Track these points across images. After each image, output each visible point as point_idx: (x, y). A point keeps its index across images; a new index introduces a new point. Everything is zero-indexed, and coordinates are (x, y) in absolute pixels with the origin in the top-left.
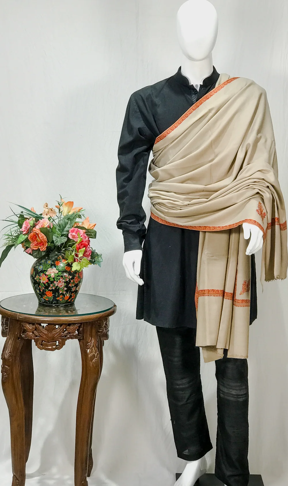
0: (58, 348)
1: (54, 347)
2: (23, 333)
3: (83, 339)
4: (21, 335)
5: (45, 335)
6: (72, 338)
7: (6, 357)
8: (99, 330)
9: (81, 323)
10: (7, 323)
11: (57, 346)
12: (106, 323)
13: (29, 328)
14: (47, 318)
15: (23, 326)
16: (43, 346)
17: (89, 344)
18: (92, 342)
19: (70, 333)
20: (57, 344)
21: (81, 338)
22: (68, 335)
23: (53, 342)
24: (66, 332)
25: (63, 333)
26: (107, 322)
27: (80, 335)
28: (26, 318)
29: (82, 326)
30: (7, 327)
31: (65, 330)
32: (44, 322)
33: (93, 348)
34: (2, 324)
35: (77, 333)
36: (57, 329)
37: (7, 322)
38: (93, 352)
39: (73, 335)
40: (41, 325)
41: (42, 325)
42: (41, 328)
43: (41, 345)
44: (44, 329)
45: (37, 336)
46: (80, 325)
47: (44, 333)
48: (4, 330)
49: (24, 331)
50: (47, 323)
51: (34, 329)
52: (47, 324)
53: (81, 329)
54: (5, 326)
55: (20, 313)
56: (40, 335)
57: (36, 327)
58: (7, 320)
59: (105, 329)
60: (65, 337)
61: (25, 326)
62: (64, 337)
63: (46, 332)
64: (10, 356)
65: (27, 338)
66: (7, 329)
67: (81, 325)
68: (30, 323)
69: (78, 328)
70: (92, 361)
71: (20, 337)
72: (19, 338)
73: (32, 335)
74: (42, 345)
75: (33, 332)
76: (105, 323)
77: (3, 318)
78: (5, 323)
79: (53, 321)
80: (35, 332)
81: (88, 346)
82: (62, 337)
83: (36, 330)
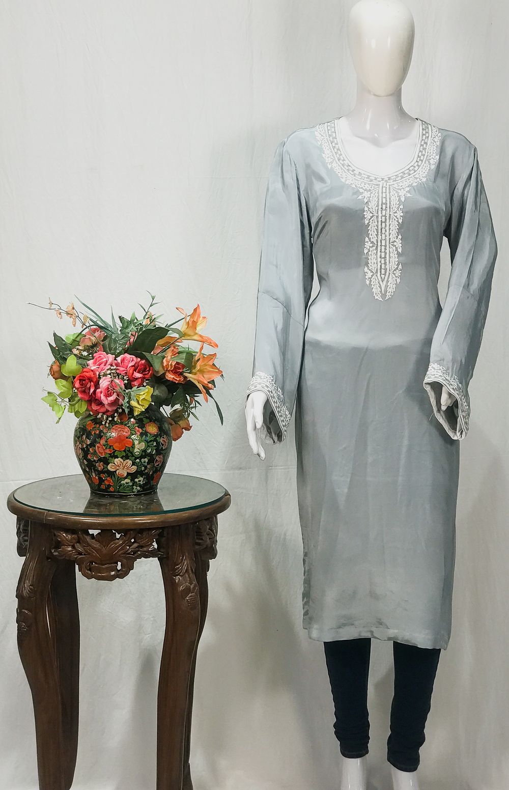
0: (122, 574)
1: (113, 573)
2: (55, 548)
3: (167, 558)
4: (51, 552)
5: (97, 550)
6: (146, 557)
7: (25, 593)
8: (197, 541)
9: (163, 528)
10: (26, 530)
11: (119, 571)
12: (211, 526)
13: (66, 539)
14: (100, 519)
15: (55, 535)
16: (92, 572)
17: (179, 566)
18: (185, 564)
19: (142, 547)
20: (119, 567)
21: (164, 556)
22: (138, 551)
23: (112, 563)
24: (136, 545)
25: (130, 546)
26: (213, 526)
27: (162, 550)
28: (60, 519)
29: (165, 534)
30: (26, 538)
31: (133, 540)
32: (94, 526)
33: (187, 576)
34: (18, 533)
35: (156, 546)
36: (118, 539)
37: (24, 528)
38: (187, 580)
39: (148, 551)
40: (88, 534)
41: (91, 532)
42: (88, 539)
43: (88, 570)
44: (94, 541)
45: (80, 554)
46: (161, 531)
47: (94, 548)
48: (21, 544)
49: (58, 545)
50: (99, 528)
51: (74, 541)
52: (100, 531)
53: (163, 539)
54: (22, 535)
55: (49, 511)
56: (86, 551)
57: (78, 537)
58: (26, 525)
59: (210, 539)
60: (133, 555)
61: (59, 536)
62: (131, 554)
63: (96, 545)
64: (31, 591)
65: (62, 558)
66: (26, 541)
67: (163, 531)
68: (67, 531)
69: (157, 537)
70: (183, 598)
71: (50, 557)
72: (48, 558)
73: (71, 551)
74: (90, 570)
75: (73, 547)
76: (208, 527)
77: (19, 520)
78: (22, 530)
79: (109, 524)
80: (78, 546)
81: (177, 571)
82: (129, 554)
83: (79, 542)
